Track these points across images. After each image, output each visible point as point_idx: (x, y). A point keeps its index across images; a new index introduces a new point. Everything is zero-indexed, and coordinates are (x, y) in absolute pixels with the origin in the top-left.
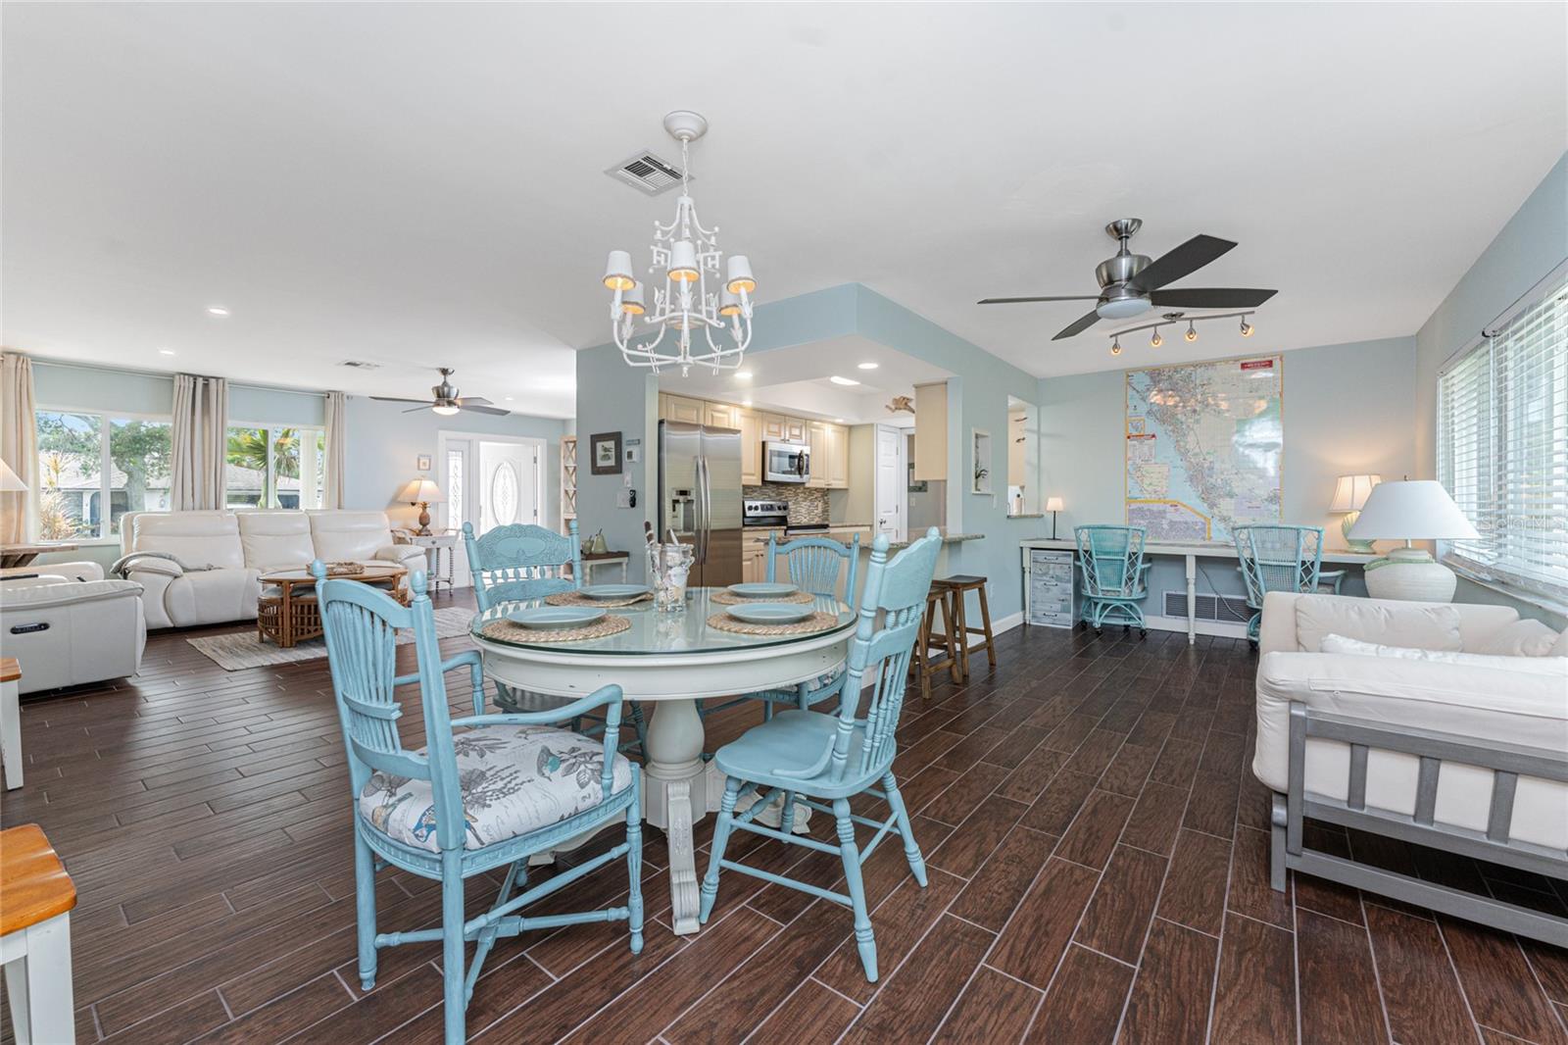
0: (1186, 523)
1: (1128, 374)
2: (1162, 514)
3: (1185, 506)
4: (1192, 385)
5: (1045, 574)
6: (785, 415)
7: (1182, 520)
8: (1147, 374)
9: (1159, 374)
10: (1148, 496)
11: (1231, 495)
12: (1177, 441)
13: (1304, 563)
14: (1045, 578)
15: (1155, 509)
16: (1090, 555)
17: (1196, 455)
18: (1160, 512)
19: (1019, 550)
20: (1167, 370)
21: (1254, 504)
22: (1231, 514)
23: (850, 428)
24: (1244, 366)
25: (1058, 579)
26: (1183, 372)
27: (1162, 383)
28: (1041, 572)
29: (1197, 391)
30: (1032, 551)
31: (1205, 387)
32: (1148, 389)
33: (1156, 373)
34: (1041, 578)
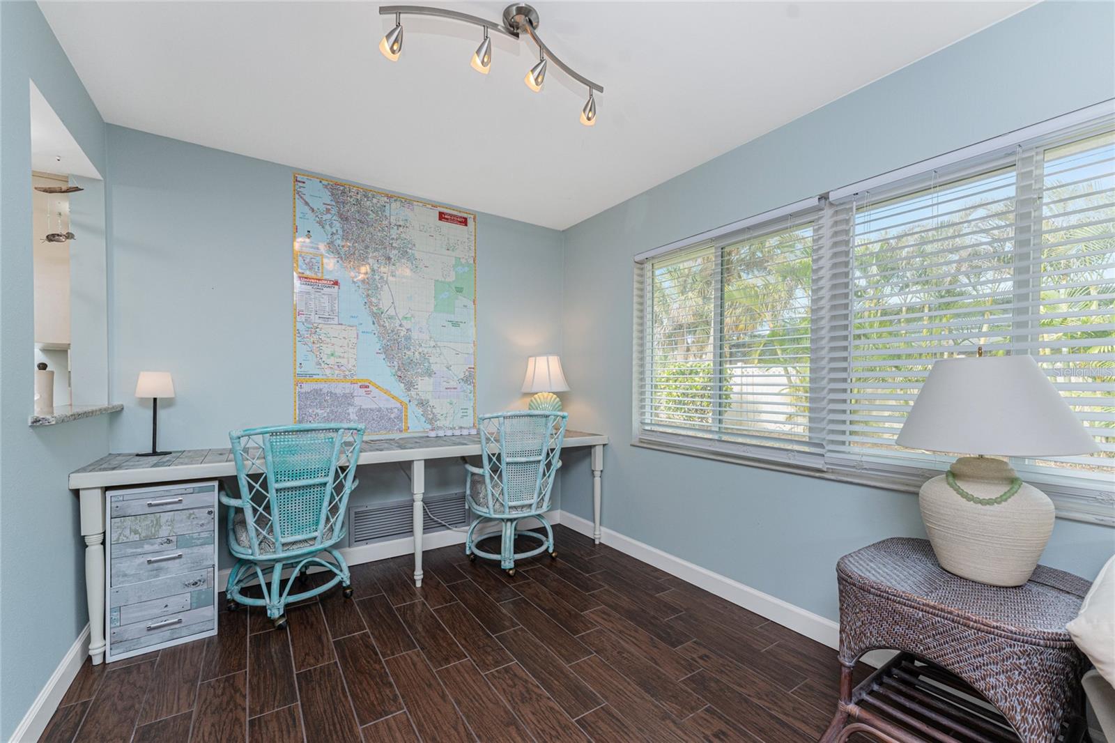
0: (379, 410)
1: (298, 178)
2: (348, 398)
3: (377, 387)
4: (385, 222)
5: (148, 539)
7: (374, 406)
8: (326, 186)
9: (343, 192)
10: (328, 372)
11: (429, 373)
12: (368, 295)
14: (147, 548)
15: (338, 391)
16: (265, 485)
17: (390, 318)
18: (345, 396)
20: (354, 190)
21: (453, 384)
22: (429, 397)
24: (442, 216)
25: (183, 541)
26: (375, 201)
27: (347, 207)
28: (137, 537)
29: (392, 231)
30: (109, 494)
31: (401, 229)
32: (328, 211)
33: (339, 190)
34: (139, 550)
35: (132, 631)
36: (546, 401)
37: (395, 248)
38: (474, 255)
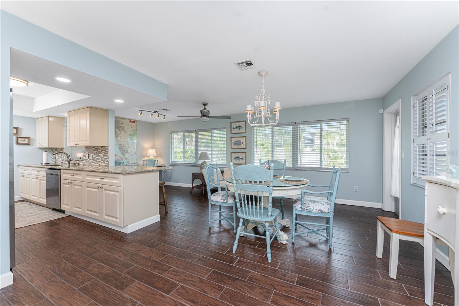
3: (118, 156)
7: (117, 159)
11: (128, 152)
12: (116, 137)
17: (120, 142)
21: (132, 155)
22: (127, 157)
24: (130, 121)
26: (117, 119)
29: (120, 125)
31: (122, 124)
36: (152, 158)
37: (121, 128)
38: (136, 129)
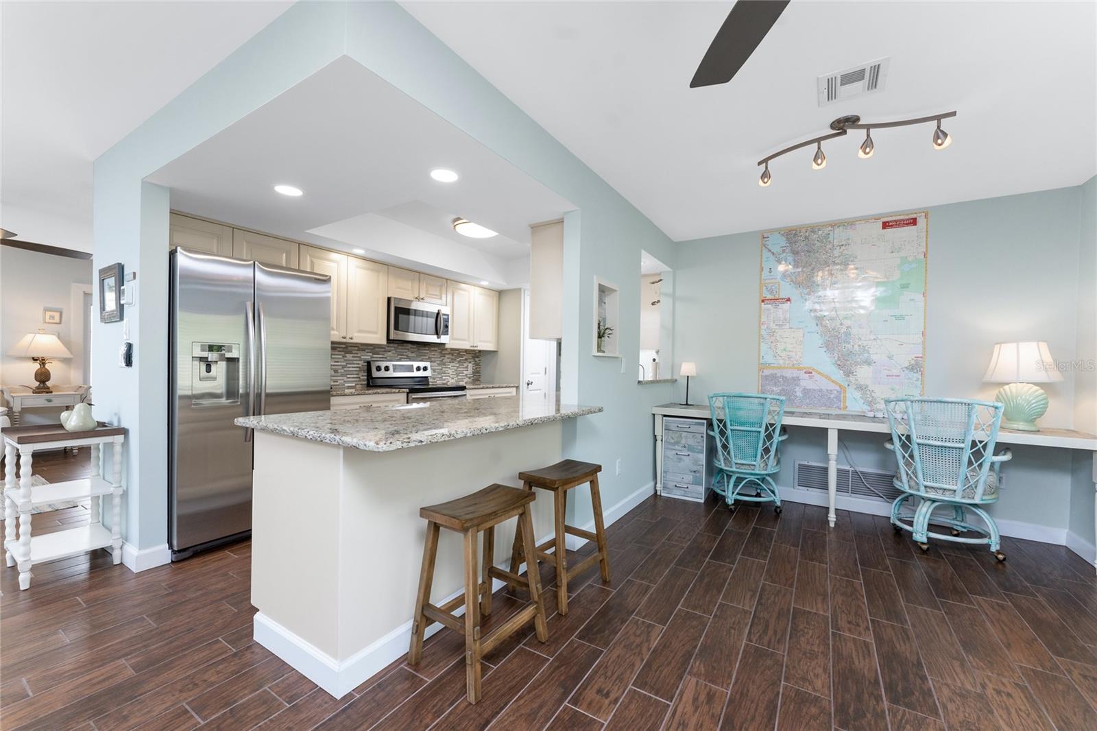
0: (821, 391)
1: (764, 236)
2: (796, 380)
3: (819, 373)
4: (829, 246)
5: (677, 443)
6: (420, 273)
7: (816, 388)
8: (783, 235)
9: (795, 234)
10: (781, 362)
11: (868, 362)
13: (974, 444)
14: (677, 447)
15: (788, 375)
16: (725, 426)
17: (832, 319)
18: (793, 379)
19: (651, 417)
20: (804, 230)
21: (895, 372)
22: (868, 382)
23: (500, 294)
24: (885, 225)
25: (691, 448)
26: (820, 232)
27: (798, 244)
28: (673, 441)
29: (835, 252)
30: (665, 418)
31: (844, 247)
32: (784, 251)
33: (791, 234)
34: (673, 448)
35: (671, 485)
37: (837, 264)
38: (924, 250)
